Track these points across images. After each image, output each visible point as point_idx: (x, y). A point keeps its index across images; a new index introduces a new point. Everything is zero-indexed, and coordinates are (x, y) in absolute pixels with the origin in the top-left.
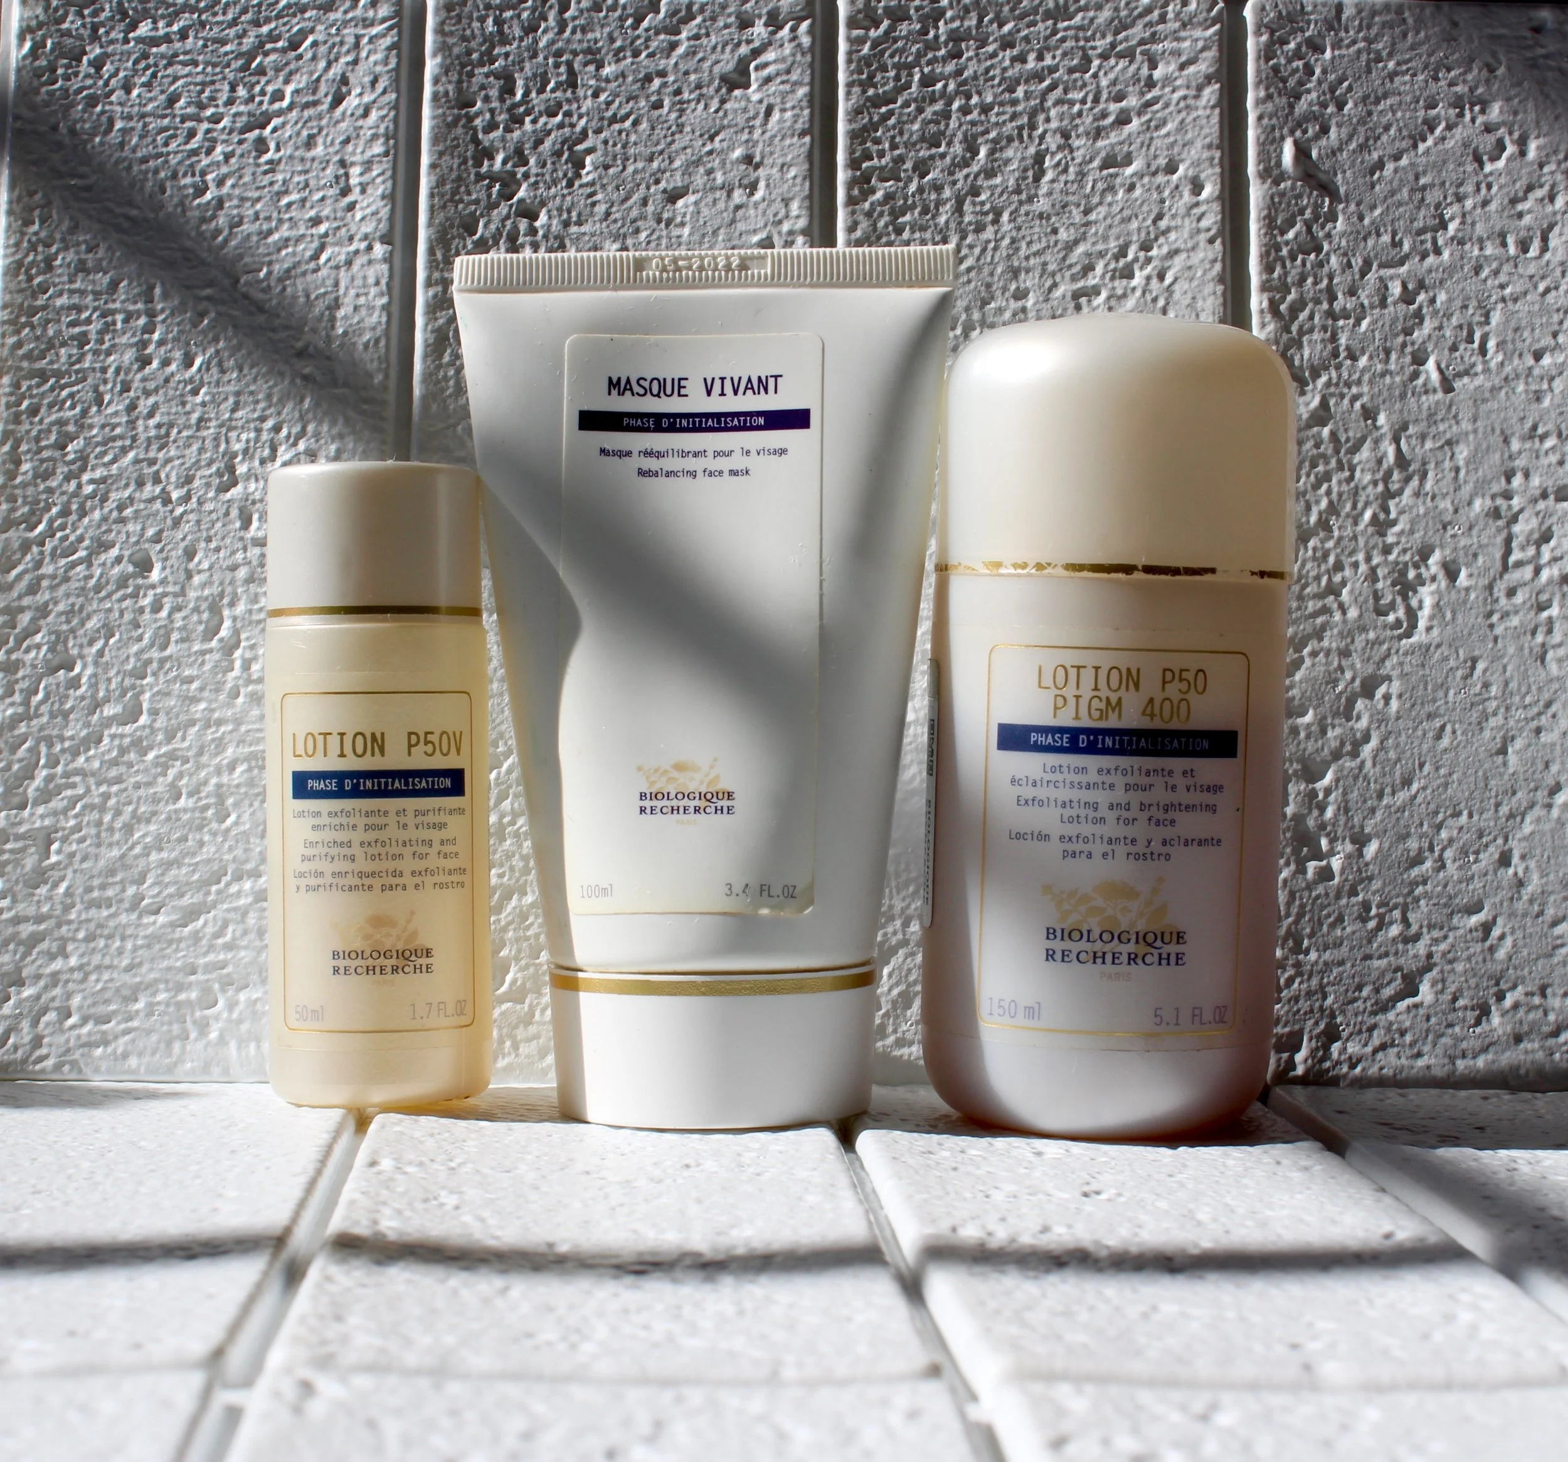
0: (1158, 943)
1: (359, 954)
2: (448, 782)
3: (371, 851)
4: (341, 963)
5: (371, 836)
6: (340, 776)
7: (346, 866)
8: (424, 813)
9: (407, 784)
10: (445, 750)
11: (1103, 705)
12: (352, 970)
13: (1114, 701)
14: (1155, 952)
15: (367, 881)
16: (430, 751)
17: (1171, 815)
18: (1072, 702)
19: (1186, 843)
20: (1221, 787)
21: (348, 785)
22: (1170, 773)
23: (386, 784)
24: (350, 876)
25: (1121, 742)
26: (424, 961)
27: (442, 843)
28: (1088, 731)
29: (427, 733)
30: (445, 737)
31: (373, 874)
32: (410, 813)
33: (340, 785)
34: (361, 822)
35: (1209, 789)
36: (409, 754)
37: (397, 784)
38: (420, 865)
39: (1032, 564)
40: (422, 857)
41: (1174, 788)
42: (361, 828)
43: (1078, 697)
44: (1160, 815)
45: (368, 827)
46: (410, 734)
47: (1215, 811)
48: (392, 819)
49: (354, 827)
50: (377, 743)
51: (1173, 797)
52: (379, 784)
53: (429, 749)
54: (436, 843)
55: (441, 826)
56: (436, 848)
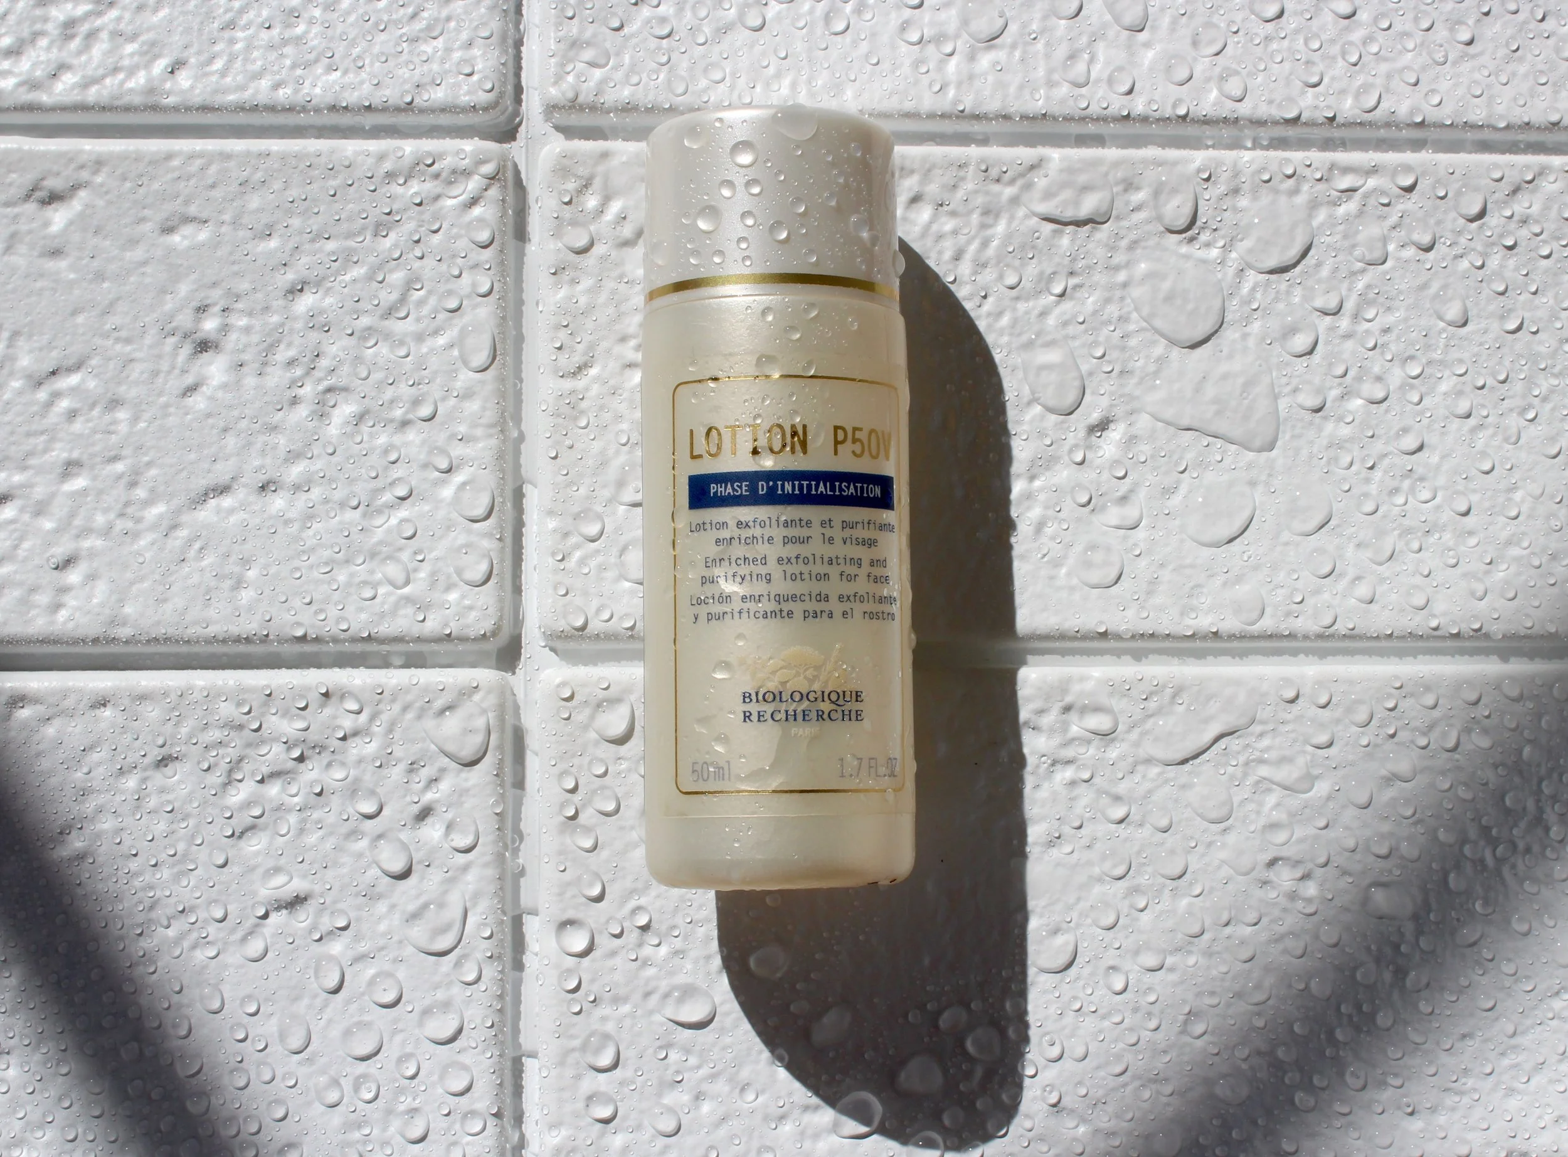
1: (777, 697)
2: (877, 491)
3: (790, 569)
4: (754, 708)
5: (791, 551)
6: (753, 478)
7: (760, 588)
8: (852, 526)
9: (833, 489)
10: (874, 452)
12: (768, 716)
15: (786, 607)
16: (858, 449)
21: (762, 488)
23: (809, 487)
24: (765, 599)
26: (854, 706)
27: (872, 563)
29: (855, 429)
30: (873, 436)
31: (794, 598)
32: (837, 524)
33: (753, 489)
34: (778, 533)
36: (836, 453)
37: (821, 488)
38: (848, 589)
40: (851, 578)
42: (778, 540)
45: (786, 541)
46: (836, 428)
48: (816, 531)
49: (770, 540)
50: (799, 438)
52: (801, 487)
53: (857, 448)
54: (865, 563)
55: (871, 543)
56: (866, 568)
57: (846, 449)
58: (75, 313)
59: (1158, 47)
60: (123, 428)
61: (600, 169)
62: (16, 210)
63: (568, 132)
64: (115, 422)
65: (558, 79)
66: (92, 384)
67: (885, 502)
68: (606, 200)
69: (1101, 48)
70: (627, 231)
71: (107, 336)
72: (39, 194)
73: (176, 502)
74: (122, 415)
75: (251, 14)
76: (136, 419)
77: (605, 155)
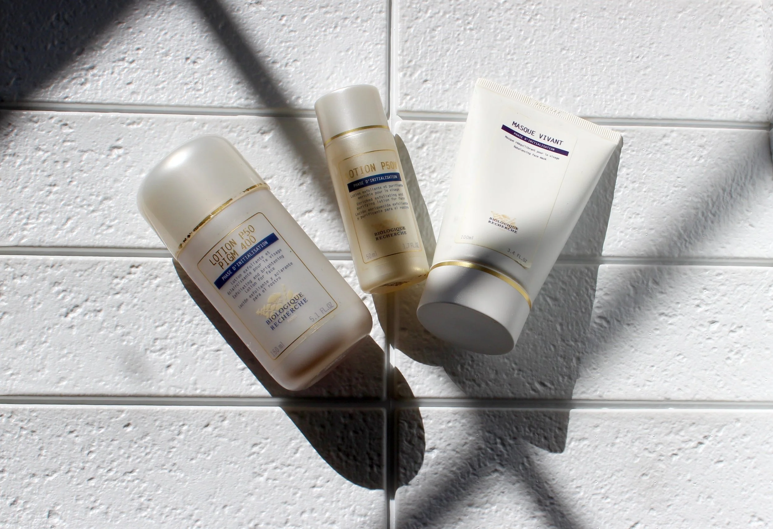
0: (296, 301)
2: (396, 177)
8: (392, 186)
9: (384, 178)
11: (231, 255)
13: (233, 252)
14: (297, 304)
17: (271, 267)
18: (223, 262)
19: (282, 271)
20: (280, 250)
22: (262, 257)
25: (243, 260)
28: (233, 265)
29: (386, 162)
30: (392, 163)
32: (388, 186)
35: (277, 253)
36: (383, 169)
38: (394, 202)
39: (187, 237)
40: (395, 199)
41: (266, 260)
43: (224, 259)
44: (269, 269)
46: (382, 163)
47: (283, 257)
50: (373, 167)
51: (269, 262)
53: (388, 167)
54: (397, 195)
55: (398, 190)
56: (398, 196)
57: (385, 168)
58: (270, 163)
59: (564, 97)
60: (283, 194)
61: (412, 128)
62: (255, 135)
63: (403, 118)
64: (281, 193)
65: (401, 104)
66: (275, 182)
67: (398, 179)
68: (414, 136)
69: (548, 97)
70: (419, 144)
71: (279, 170)
72: (261, 131)
73: (298, 214)
74: (283, 191)
75: (318, 85)
76: (287, 192)
77: (413, 124)
